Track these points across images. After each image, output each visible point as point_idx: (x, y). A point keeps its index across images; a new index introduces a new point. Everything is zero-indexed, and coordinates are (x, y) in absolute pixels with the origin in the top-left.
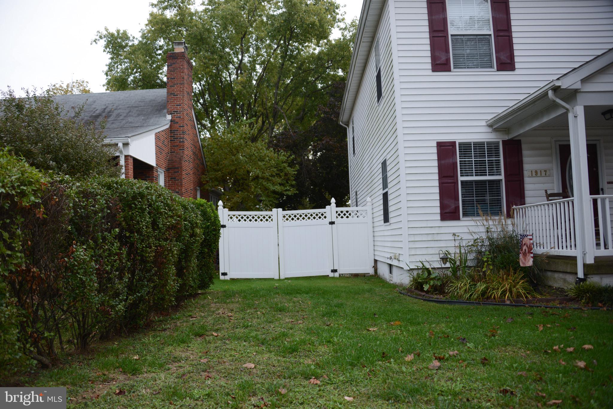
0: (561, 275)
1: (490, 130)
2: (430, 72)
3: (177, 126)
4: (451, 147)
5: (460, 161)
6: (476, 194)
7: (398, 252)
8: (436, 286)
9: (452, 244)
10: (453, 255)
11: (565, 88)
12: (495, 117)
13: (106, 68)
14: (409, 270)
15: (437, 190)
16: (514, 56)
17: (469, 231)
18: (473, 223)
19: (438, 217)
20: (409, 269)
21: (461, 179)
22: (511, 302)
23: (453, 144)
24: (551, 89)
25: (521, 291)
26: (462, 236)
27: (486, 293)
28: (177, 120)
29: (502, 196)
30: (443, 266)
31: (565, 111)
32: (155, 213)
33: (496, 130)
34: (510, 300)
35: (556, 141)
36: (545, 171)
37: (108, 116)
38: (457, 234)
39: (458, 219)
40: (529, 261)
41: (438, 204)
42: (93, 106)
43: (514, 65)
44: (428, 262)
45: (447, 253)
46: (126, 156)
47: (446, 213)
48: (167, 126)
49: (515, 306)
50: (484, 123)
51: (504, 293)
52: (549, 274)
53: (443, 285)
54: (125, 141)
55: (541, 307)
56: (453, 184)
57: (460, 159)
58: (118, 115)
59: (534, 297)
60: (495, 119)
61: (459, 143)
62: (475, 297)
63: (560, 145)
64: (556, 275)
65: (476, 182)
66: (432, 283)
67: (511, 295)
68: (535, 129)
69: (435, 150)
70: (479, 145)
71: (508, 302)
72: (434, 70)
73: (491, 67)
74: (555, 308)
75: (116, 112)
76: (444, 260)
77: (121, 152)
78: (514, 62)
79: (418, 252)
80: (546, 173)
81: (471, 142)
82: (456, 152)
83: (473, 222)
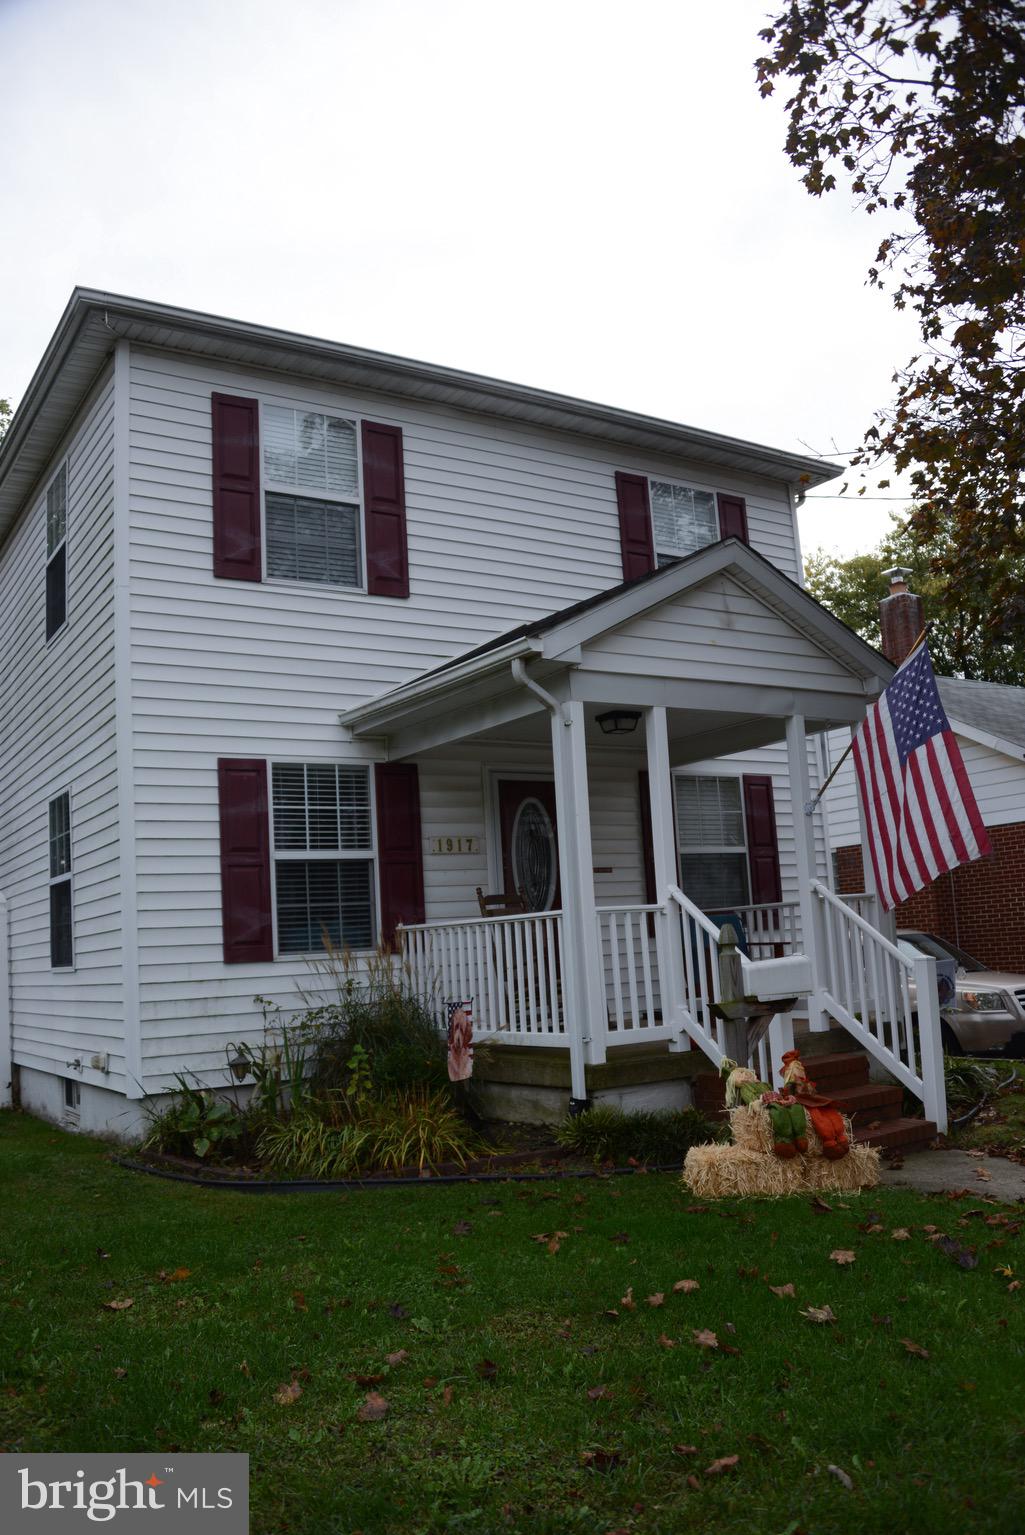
0: (526, 1093)
1: (347, 736)
2: (208, 578)
4: (253, 774)
5: (275, 810)
6: (311, 895)
7: (105, 1048)
8: (229, 1140)
9: (259, 1023)
10: (257, 1054)
11: (549, 658)
12: (364, 707)
14: (140, 1100)
15: (216, 884)
16: (407, 564)
17: (296, 989)
18: (303, 969)
19: (218, 955)
20: (141, 1095)
21: (277, 855)
22: (433, 1174)
23: (259, 765)
24: (520, 658)
25: (451, 1142)
26: (278, 1002)
27: (370, 1154)
29: (372, 899)
30: (237, 1083)
31: (542, 708)
33: (362, 738)
34: (429, 1167)
35: (492, 772)
36: (468, 841)
38: (265, 999)
39: (267, 958)
40: (465, 1066)
41: (217, 919)
43: (408, 587)
44: (192, 1074)
45: (243, 1047)
47: (237, 943)
49: (446, 1182)
50: (333, 719)
51: (414, 1151)
52: (495, 1090)
53: (248, 1139)
55: (505, 1179)
56: (257, 869)
57: (275, 804)
59: (481, 1155)
60: (364, 712)
61: (273, 764)
62: (344, 1167)
63: (500, 782)
64: (514, 1093)
65: (313, 863)
66: (215, 1133)
67: (431, 1155)
68: (463, 742)
69: (213, 780)
70: (321, 773)
71: (426, 1175)
72: (219, 574)
73: (357, 584)
74: (538, 1179)
76: (239, 1067)
78: (408, 579)
79: (167, 1049)
80: (469, 845)
81: (302, 765)
82: (266, 787)
83: (304, 965)
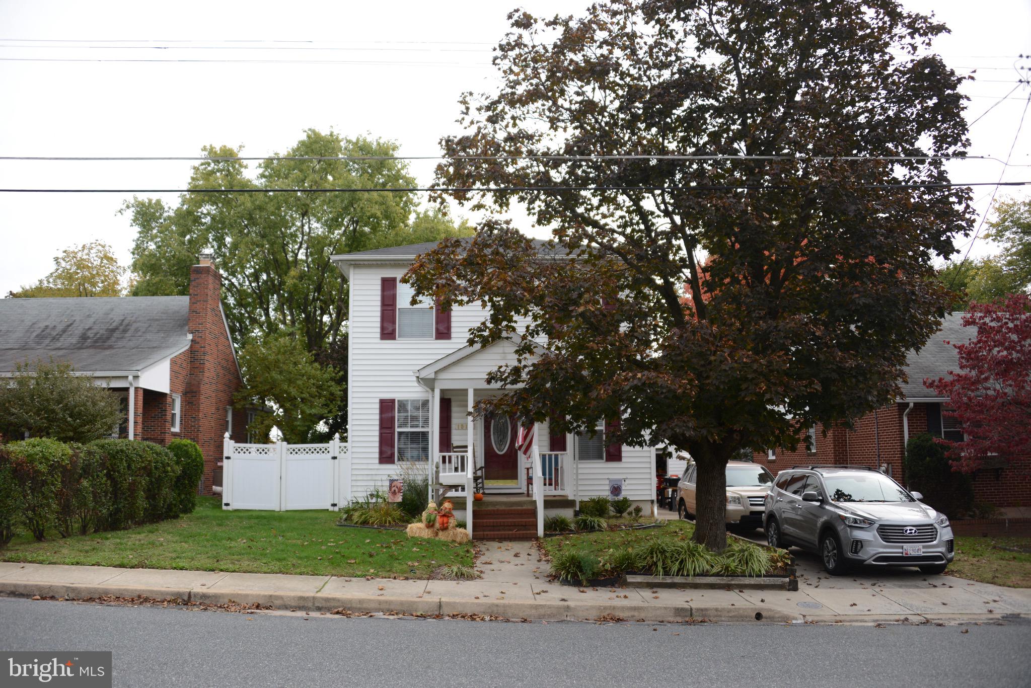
2: (379, 341)
3: (197, 346)
4: (391, 404)
5: (398, 416)
6: (410, 443)
9: (385, 483)
13: (133, 245)
15: (377, 439)
16: (451, 329)
17: (400, 473)
19: (377, 461)
21: (397, 430)
23: (393, 401)
26: (394, 477)
28: (198, 340)
29: (429, 445)
30: (370, 501)
32: (130, 461)
37: (125, 331)
38: (390, 476)
39: (393, 463)
41: (377, 450)
42: (111, 316)
43: (451, 335)
45: (374, 491)
46: (136, 389)
47: (383, 458)
48: (187, 347)
54: (135, 373)
56: (391, 434)
57: (398, 414)
58: (137, 330)
59: (396, 524)
61: (398, 400)
65: (411, 433)
69: (378, 406)
70: (415, 403)
72: (382, 339)
73: (431, 337)
75: (135, 326)
76: (372, 496)
77: (131, 384)
78: (451, 333)
79: (359, 489)
81: (408, 400)
82: (395, 408)
83: (405, 466)
